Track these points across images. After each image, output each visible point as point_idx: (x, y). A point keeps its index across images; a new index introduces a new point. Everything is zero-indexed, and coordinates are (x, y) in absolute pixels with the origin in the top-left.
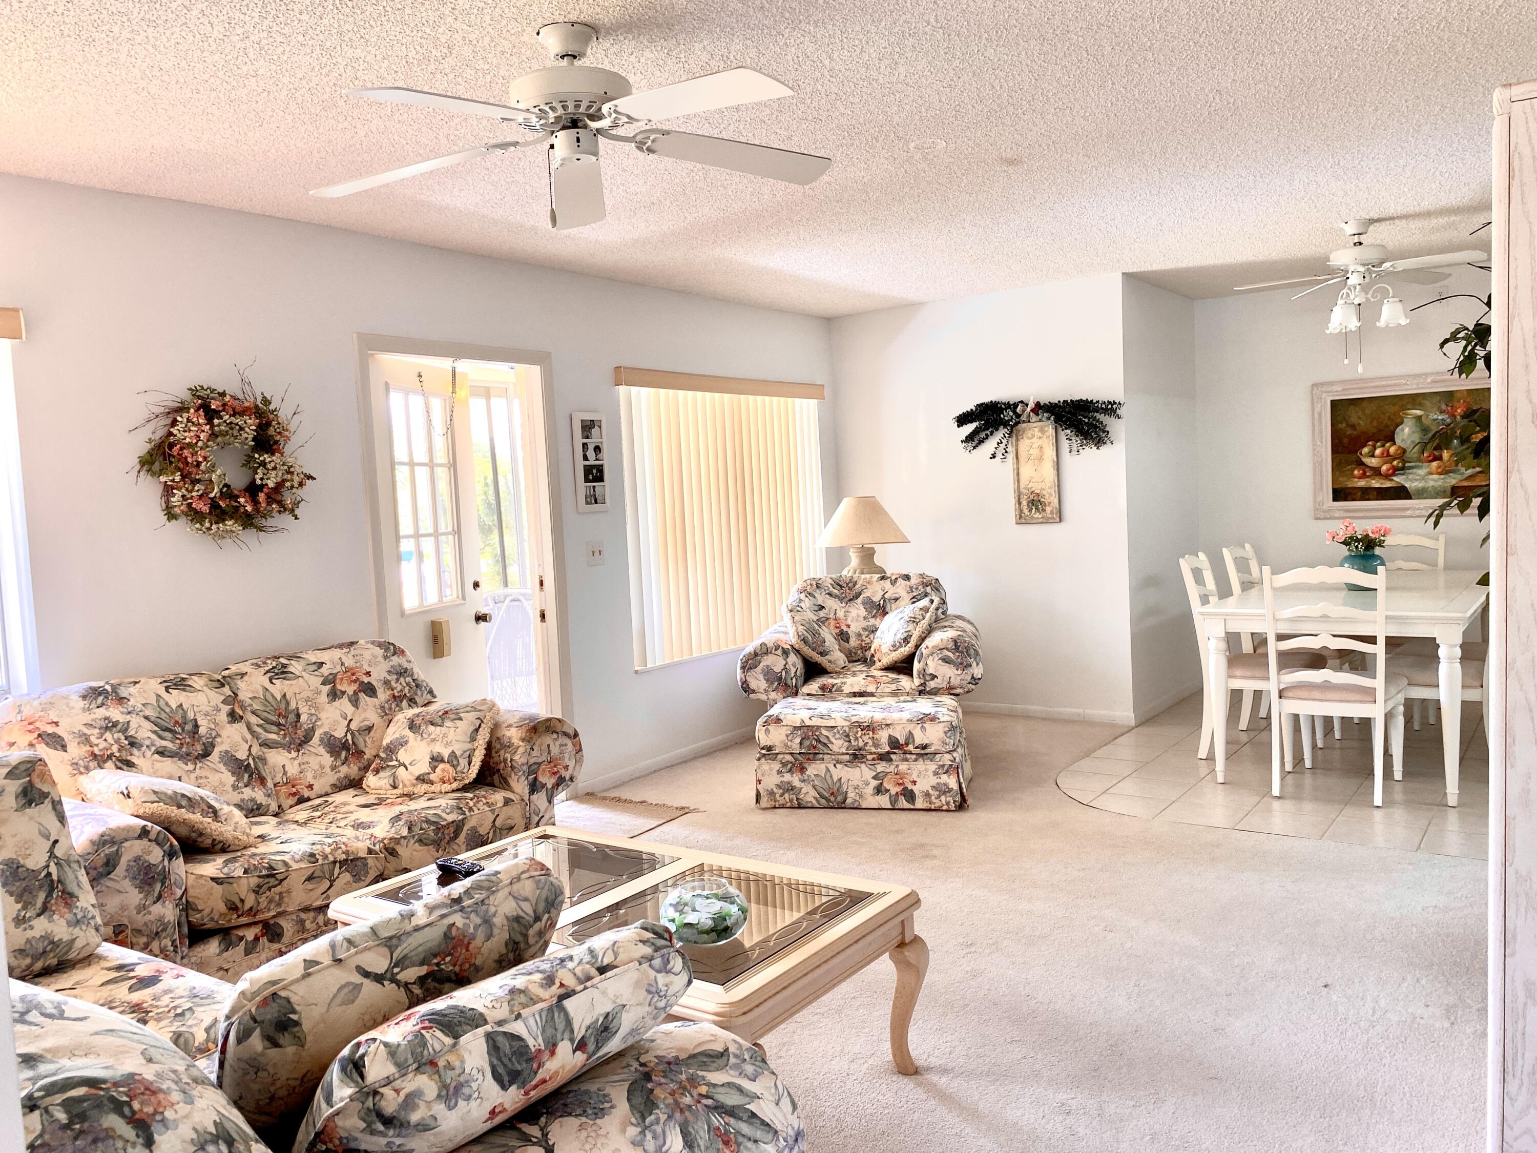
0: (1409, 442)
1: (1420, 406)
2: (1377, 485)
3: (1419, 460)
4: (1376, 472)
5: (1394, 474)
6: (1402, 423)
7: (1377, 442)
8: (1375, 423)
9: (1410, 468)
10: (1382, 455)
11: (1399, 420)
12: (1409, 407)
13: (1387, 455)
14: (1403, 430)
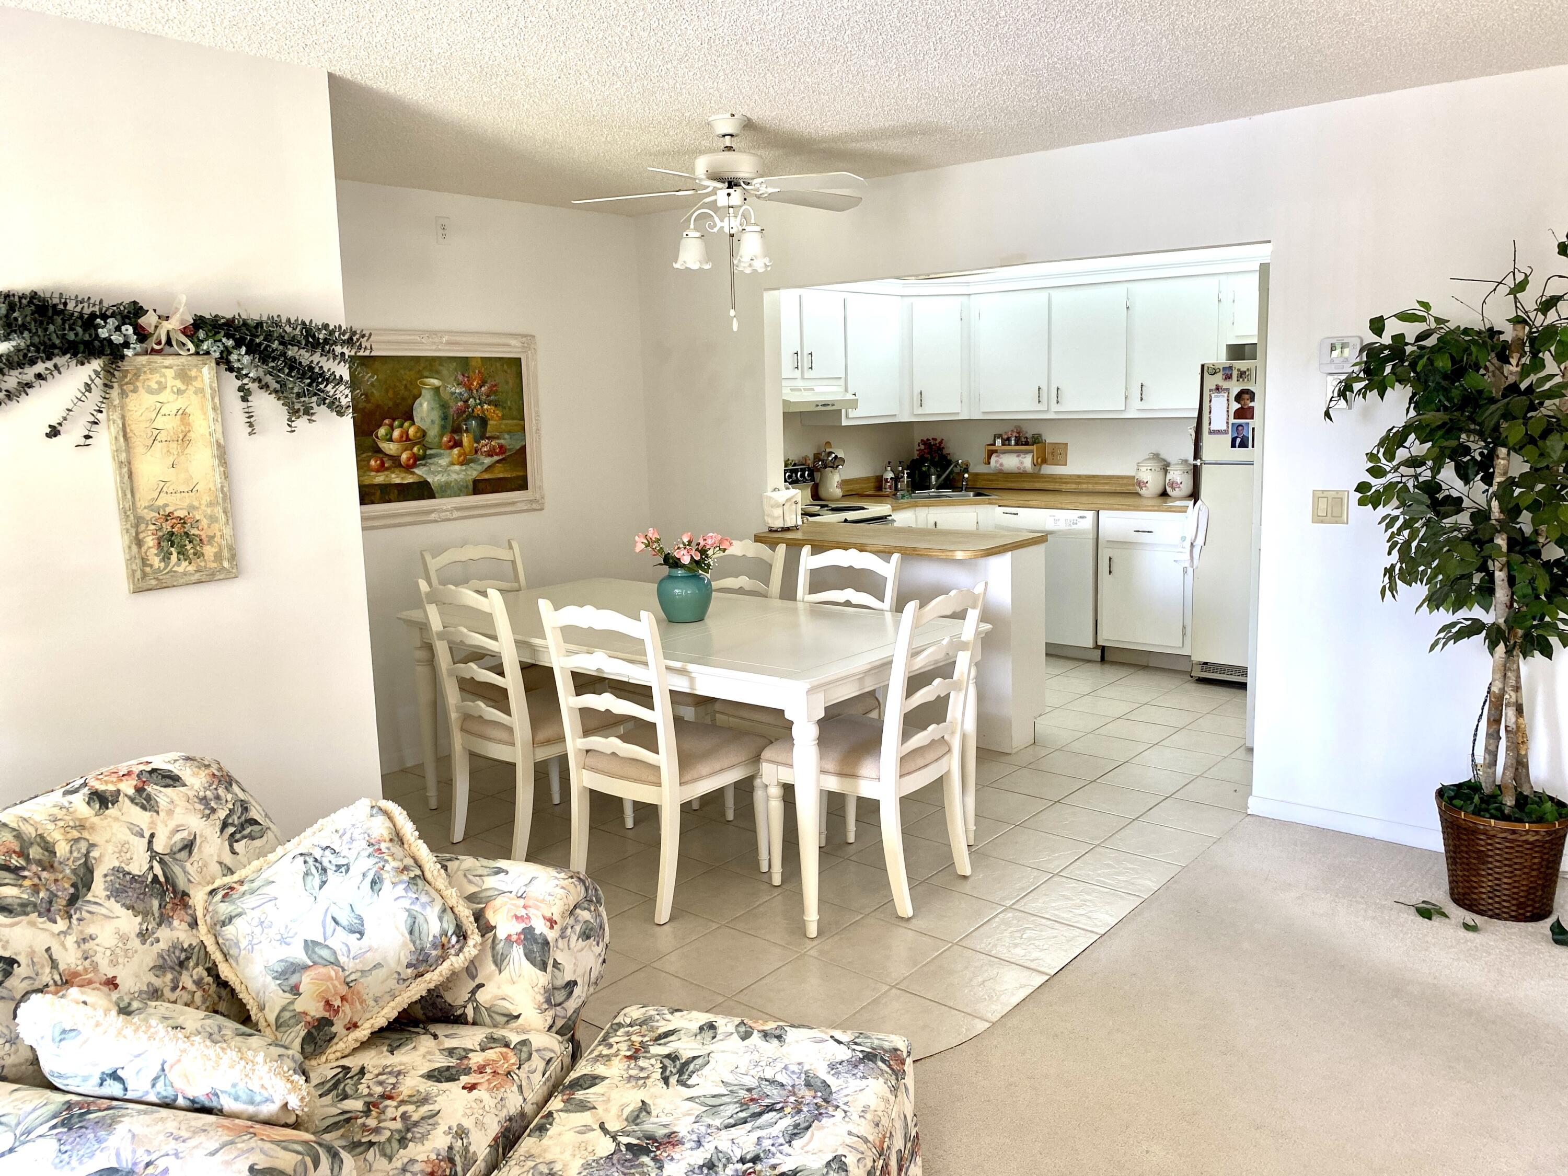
0: (428, 421)
1: (436, 374)
2: (398, 481)
3: (440, 446)
4: (395, 460)
5: (414, 465)
6: (420, 395)
7: (394, 420)
8: (390, 394)
9: (432, 456)
10: (400, 440)
11: (415, 392)
12: (426, 373)
13: (405, 437)
14: (421, 405)
